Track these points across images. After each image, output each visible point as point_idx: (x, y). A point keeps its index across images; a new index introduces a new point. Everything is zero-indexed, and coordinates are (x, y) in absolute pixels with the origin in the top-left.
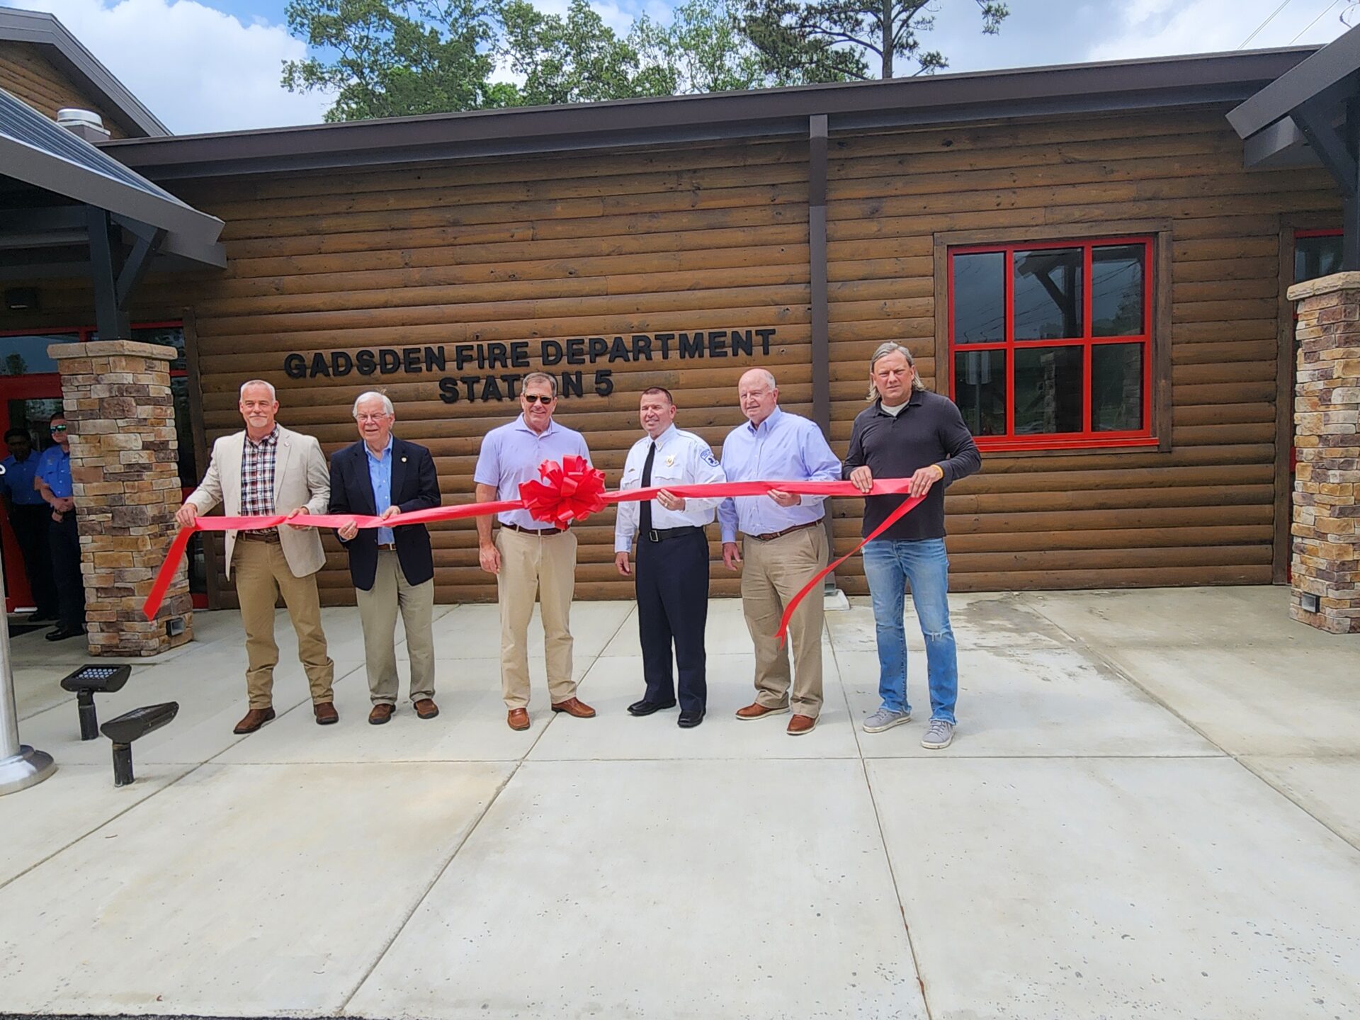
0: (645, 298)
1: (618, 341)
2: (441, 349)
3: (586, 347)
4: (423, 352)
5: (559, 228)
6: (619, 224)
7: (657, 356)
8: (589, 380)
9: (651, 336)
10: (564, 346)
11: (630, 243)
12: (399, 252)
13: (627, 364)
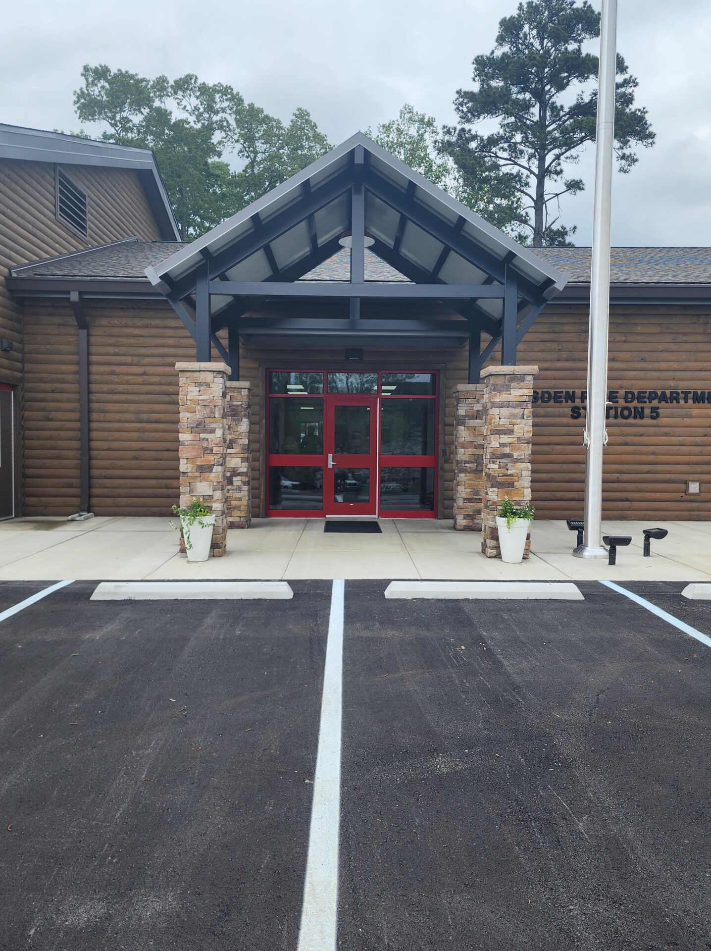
0: (677, 374)
1: (664, 394)
2: (573, 393)
3: (647, 395)
4: (564, 394)
5: (638, 337)
6: (668, 337)
7: (682, 402)
8: (647, 411)
9: (680, 391)
10: (636, 394)
11: (673, 347)
12: (556, 344)
13: (667, 405)
